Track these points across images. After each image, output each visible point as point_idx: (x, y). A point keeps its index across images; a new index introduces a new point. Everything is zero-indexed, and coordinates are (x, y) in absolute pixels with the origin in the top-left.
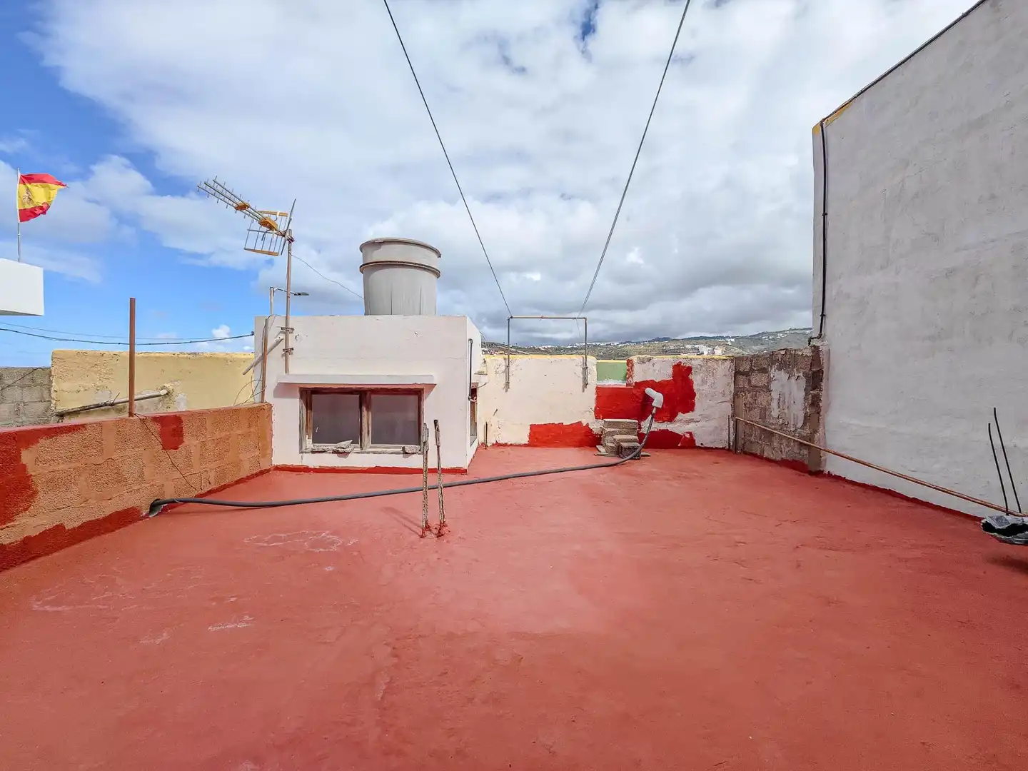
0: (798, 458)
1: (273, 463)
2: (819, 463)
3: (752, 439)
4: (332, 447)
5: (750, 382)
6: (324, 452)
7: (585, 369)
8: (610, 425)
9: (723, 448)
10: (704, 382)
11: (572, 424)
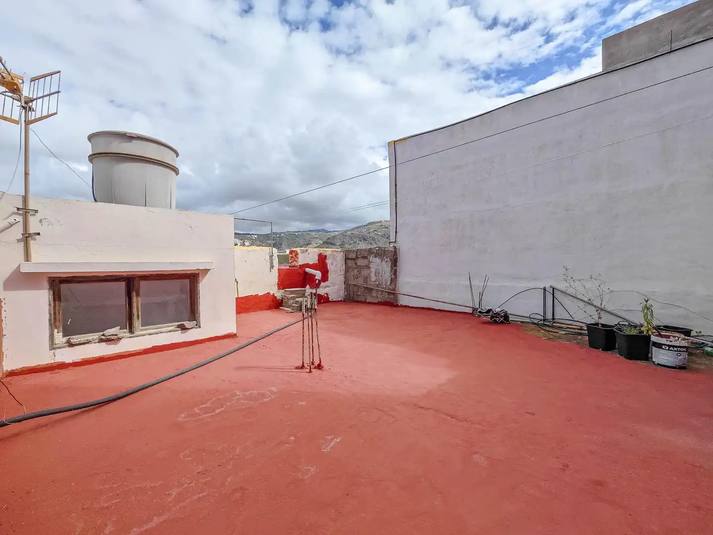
0: (388, 300)
1: (5, 369)
2: (397, 301)
3: (359, 293)
4: (95, 336)
5: (356, 263)
6: (88, 342)
7: (271, 256)
8: (292, 292)
9: (341, 301)
10: (332, 264)
11: (264, 295)
